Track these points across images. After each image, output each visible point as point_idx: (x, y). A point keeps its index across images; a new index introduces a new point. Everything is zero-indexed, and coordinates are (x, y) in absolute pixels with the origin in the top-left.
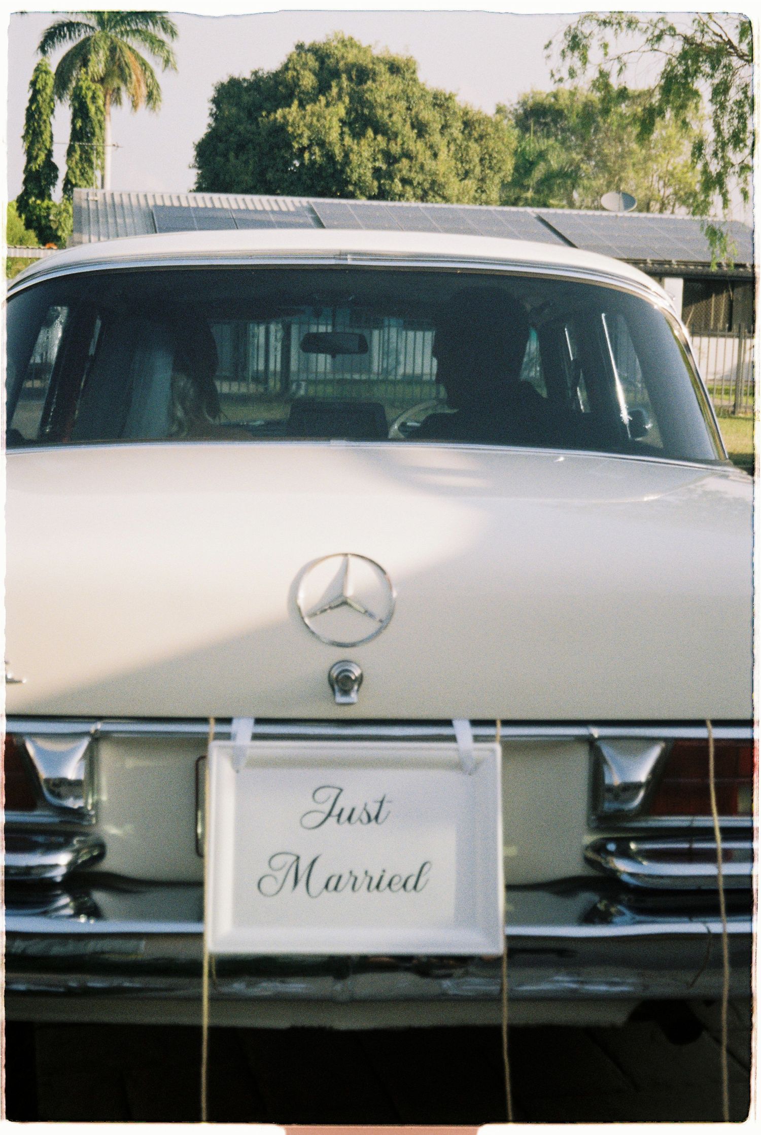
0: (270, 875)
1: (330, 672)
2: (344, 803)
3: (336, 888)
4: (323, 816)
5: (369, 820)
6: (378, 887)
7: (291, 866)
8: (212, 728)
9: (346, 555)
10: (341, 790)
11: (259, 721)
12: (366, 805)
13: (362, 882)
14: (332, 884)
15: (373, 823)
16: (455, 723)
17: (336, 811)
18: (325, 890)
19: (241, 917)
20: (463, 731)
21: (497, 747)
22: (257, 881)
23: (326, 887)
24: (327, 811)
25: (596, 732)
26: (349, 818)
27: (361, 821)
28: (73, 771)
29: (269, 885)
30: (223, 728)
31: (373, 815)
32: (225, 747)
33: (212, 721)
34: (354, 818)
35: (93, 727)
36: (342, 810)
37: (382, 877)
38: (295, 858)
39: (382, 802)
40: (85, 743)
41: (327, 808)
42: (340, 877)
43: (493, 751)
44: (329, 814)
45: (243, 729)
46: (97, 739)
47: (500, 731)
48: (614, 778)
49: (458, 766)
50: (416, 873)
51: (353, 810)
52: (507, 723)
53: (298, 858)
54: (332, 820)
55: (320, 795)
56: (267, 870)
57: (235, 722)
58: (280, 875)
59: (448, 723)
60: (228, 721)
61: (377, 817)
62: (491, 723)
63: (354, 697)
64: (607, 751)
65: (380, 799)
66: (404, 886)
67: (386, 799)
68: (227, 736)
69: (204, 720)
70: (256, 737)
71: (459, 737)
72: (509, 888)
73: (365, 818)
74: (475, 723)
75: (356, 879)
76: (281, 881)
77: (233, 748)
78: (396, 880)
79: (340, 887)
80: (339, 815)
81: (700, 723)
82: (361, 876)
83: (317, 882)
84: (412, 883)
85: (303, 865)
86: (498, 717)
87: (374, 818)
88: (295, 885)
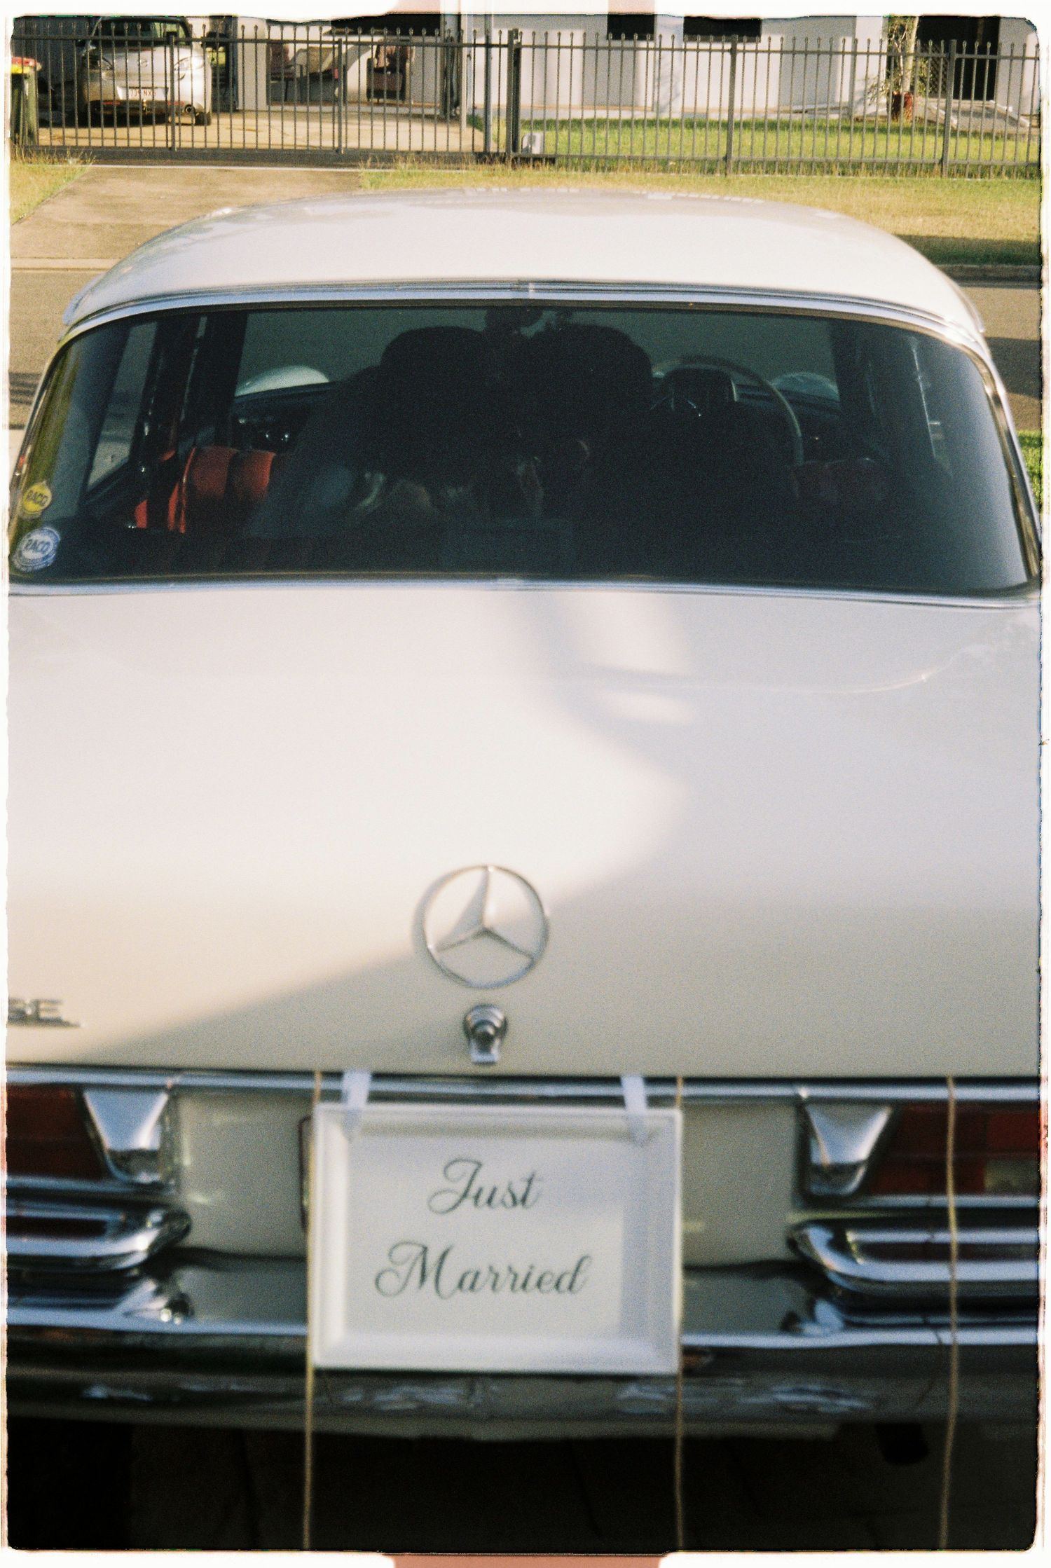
0: (390, 1270)
1: (465, 1018)
2: (484, 1181)
3: (472, 1287)
4: (457, 1197)
5: (515, 1203)
6: (524, 1286)
7: (414, 1264)
8: (318, 1084)
9: (485, 868)
10: (480, 1165)
11: (378, 1076)
12: (510, 1184)
13: (505, 1280)
14: (468, 1283)
15: (519, 1207)
16: (624, 1080)
17: (473, 1191)
18: (458, 1291)
19: (355, 1320)
20: (635, 1091)
21: (677, 1114)
22: (374, 1278)
23: (461, 1284)
24: (462, 1191)
25: (804, 1092)
26: (490, 1201)
27: (504, 1204)
28: (145, 1138)
29: (389, 1281)
30: (332, 1085)
31: (519, 1196)
32: (335, 1111)
33: (318, 1076)
34: (496, 1200)
35: (169, 1081)
36: (480, 1190)
37: (529, 1275)
38: (420, 1249)
39: (530, 1181)
40: (163, 1099)
41: (461, 1189)
42: (478, 1273)
43: (671, 1120)
44: (465, 1195)
45: (357, 1086)
46: (176, 1094)
47: (681, 1091)
48: (824, 1155)
49: (628, 1136)
50: (572, 1268)
51: (494, 1191)
52: (690, 1081)
53: (425, 1249)
54: (469, 1202)
55: (455, 1170)
56: (388, 1264)
57: (346, 1076)
58: (403, 1269)
59: (615, 1080)
60: (337, 1075)
61: (524, 1200)
62: (671, 1081)
63: (495, 1053)
64: (817, 1118)
65: (528, 1177)
66: (557, 1285)
67: (536, 1176)
68: (335, 1096)
69: (308, 1074)
70: (375, 1097)
71: (628, 1100)
72: (690, 1269)
73: (509, 1200)
74: (651, 1081)
75: (497, 1275)
76: (403, 1276)
77: (345, 1112)
78: (546, 1278)
79: (478, 1286)
80: (477, 1197)
81: (939, 1081)
82: (503, 1273)
83: (450, 1277)
84: (567, 1282)
85: (432, 1259)
86: (681, 1071)
87: (520, 1201)
88: (423, 1280)
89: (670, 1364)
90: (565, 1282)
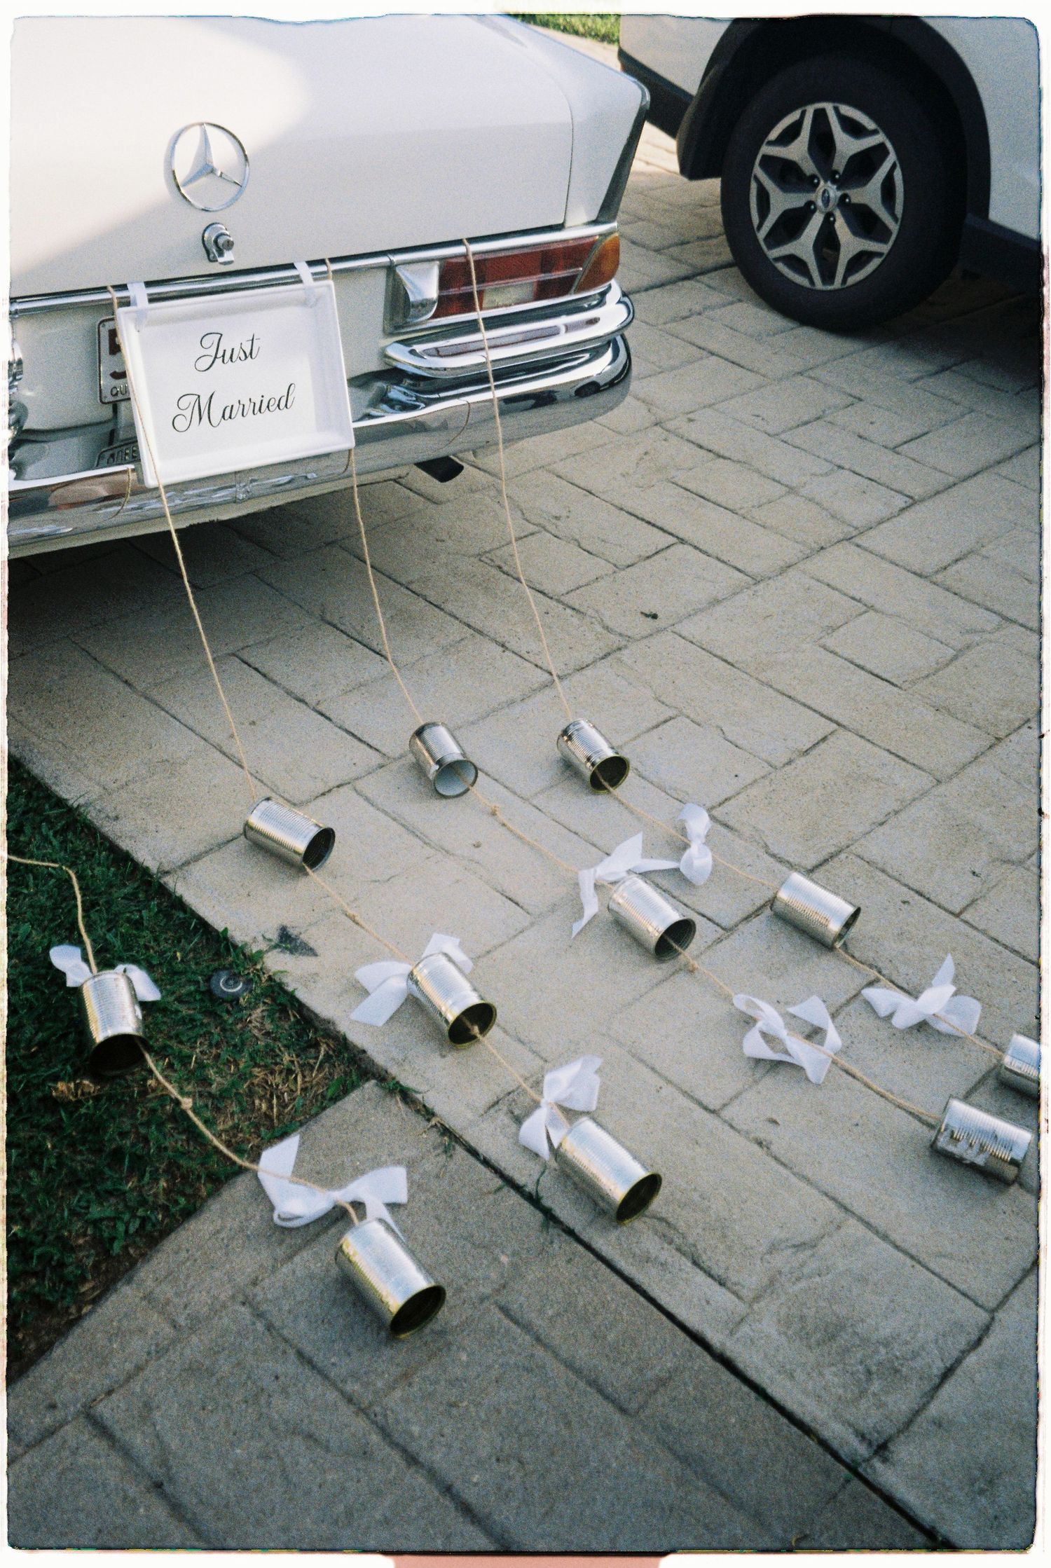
0: (180, 415)
1: (203, 237)
2: (225, 345)
3: (230, 417)
4: (212, 359)
5: (246, 357)
6: (260, 409)
7: (195, 404)
8: (114, 295)
9: (202, 124)
10: (221, 335)
11: (149, 284)
12: (241, 344)
13: (249, 408)
14: (227, 414)
15: (249, 359)
16: (296, 265)
17: (220, 353)
18: (223, 419)
20: (304, 271)
21: (331, 283)
22: (171, 421)
23: (223, 416)
24: (214, 355)
25: (393, 259)
26: (231, 358)
27: (240, 359)
29: (181, 423)
30: (123, 295)
31: (248, 354)
32: (130, 312)
33: (112, 290)
34: (234, 358)
36: (225, 351)
37: (261, 401)
38: (196, 397)
39: (252, 341)
41: (213, 351)
42: (232, 407)
43: (329, 286)
44: (216, 357)
45: (139, 293)
47: (330, 267)
48: (416, 297)
49: (304, 303)
50: (285, 394)
51: (233, 350)
52: (334, 260)
53: (198, 396)
54: (219, 361)
55: (206, 342)
56: (177, 410)
57: (130, 287)
58: (188, 413)
59: (291, 266)
60: (123, 287)
61: (251, 354)
62: (322, 262)
63: (229, 255)
64: (403, 272)
65: (251, 338)
66: (278, 406)
67: (256, 337)
68: (126, 303)
69: (103, 289)
70: (153, 299)
71: (303, 277)
73: (243, 357)
74: (311, 263)
75: (244, 406)
76: (189, 418)
77: (136, 312)
78: (271, 403)
79: (233, 415)
80: (223, 356)
81: (458, 242)
82: (247, 403)
83: (216, 414)
84: (283, 403)
85: (204, 402)
86: (326, 256)
87: (249, 355)
88: (200, 419)
89: (350, 443)
90: (282, 404)
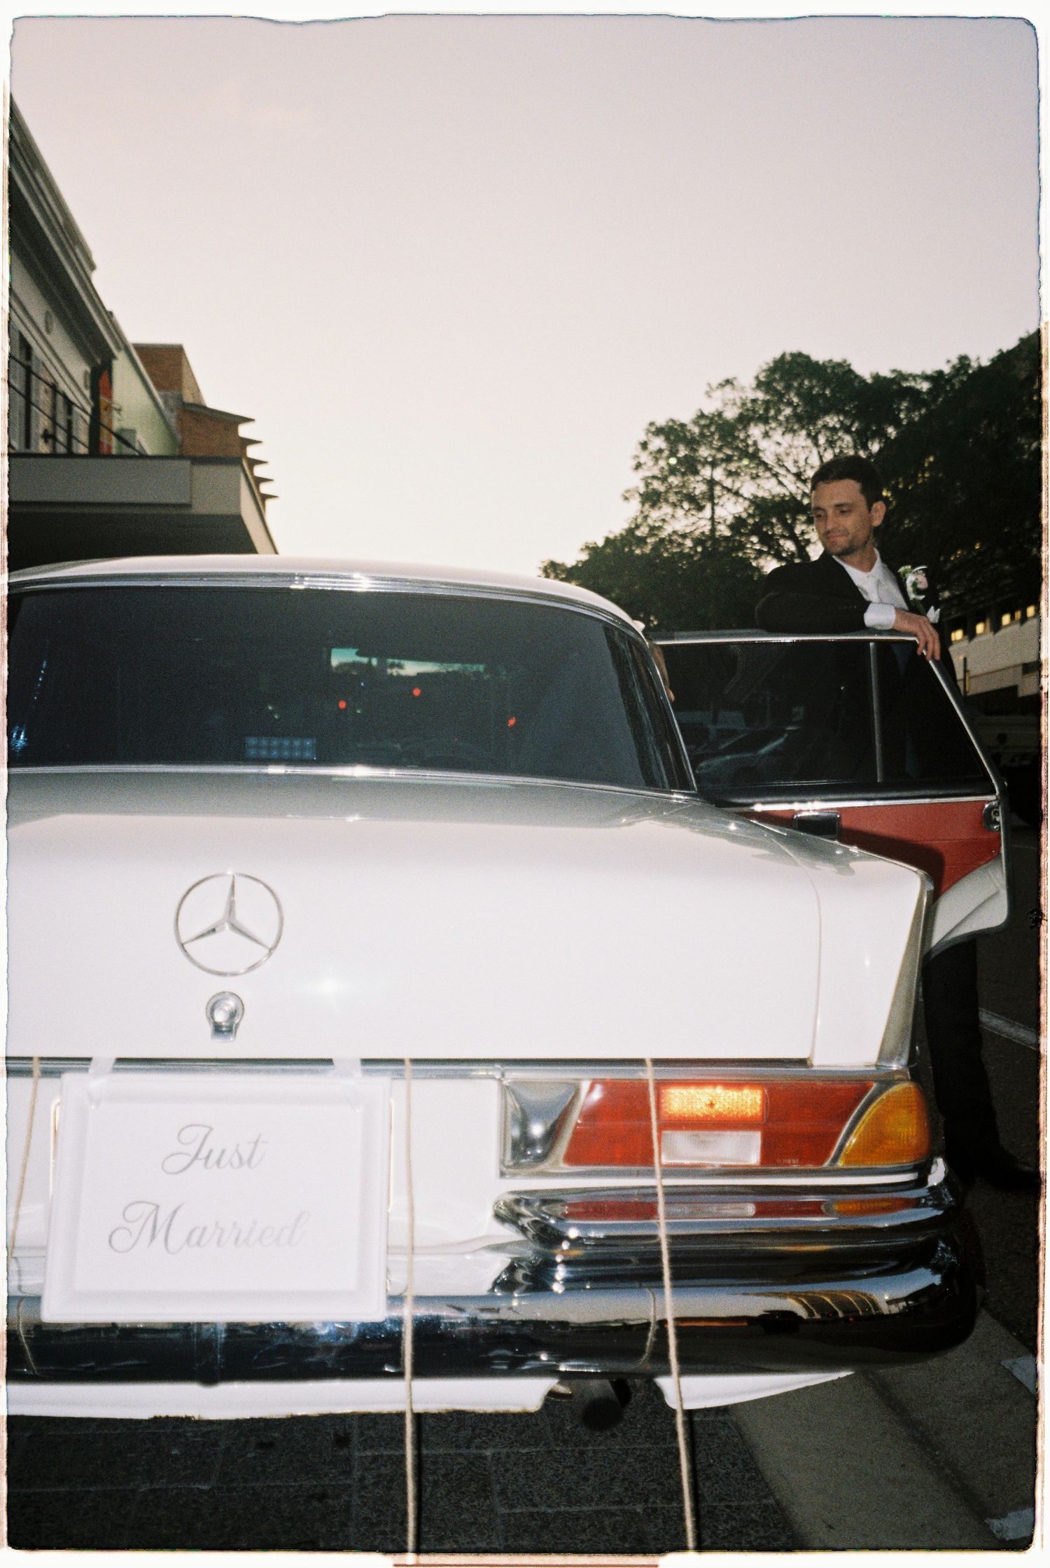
0: (124, 1228)
2: (214, 1143)
3: (198, 1244)
4: (188, 1159)
5: (241, 1163)
6: (246, 1241)
7: (149, 1216)
9: (232, 875)
10: (211, 1129)
12: (238, 1145)
13: (230, 1236)
14: (195, 1238)
15: (245, 1167)
16: (336, 1061)
17: (204, 1153)
18: (186, 1246)
20: (348, 1067)
22: (108, 1234)
23: (188, 1240)
24: (193, 1153)
26: (218, 1162)
27: (231, 1164)
29: (121, 1240)
31: (245, 1158)
34: (224, 1161)
36: (211, 1151)
37: (252, 1230)
38: (154, 1207)
39: (256, 1143)
41: (193, 1150)
42: (205, 1229)
44: (195, 1158)
50: (292, 1222)
51: (223, 1152)
53: (158, 1207)
54: (199, 1164)
55: (187, 1135)
56: (120, 1222)
58: (136, 1228)
61: (249, 1160)
65: (254, 1140)
66: (277, 1239)
67: (261, 1139)
73: (236, 1160)
75: (222, 1230)
76: (136, 1235)
78: (268, 1232)
79: (202, 1243)
80: (208, 1157)
82: (228, 1229)
83: (178, 1236)
84: (286, 1237)
85: (163, 1216)
87: (245, 1162)
88: (153, 1237)
